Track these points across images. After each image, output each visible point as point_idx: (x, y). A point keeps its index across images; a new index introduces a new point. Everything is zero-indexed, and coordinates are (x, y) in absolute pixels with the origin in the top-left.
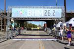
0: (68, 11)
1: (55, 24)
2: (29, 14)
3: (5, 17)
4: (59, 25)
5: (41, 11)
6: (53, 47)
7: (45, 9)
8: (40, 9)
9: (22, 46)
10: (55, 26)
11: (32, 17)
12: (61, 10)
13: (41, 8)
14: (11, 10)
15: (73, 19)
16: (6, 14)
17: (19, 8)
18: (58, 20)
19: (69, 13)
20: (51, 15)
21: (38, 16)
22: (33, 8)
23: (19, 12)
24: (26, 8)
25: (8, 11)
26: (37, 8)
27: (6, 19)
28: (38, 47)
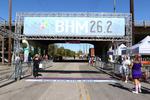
0: (138, 23)
1: (111, 50)
2: (60, 29)
3: (11, 35)
4: (119, 51)
5: (82, 23)
6: (107, 96)
7: (92, 19)
8: (81, 19)
9: (45, 93)
10: (112, 53)
11: (64, 35)
12: (123, 19)
13: (83, 15)
14: (22, 20)
15: (149, 38)
16: (13, 29)
17: (39, 16)
18: (118, 41)
19: (140, 27)
20: (104, 30)
21: (78, 33)
22: (68, 15)
23: (38, 25)
24: (54, 15)
25: (17, 23)
26: (75, 15)
27: (13, 40)
28: (78, 95)
